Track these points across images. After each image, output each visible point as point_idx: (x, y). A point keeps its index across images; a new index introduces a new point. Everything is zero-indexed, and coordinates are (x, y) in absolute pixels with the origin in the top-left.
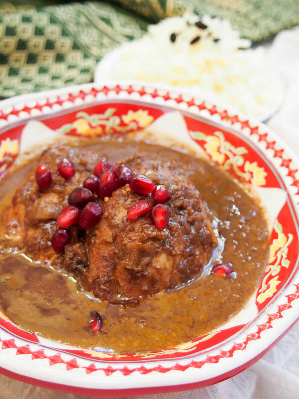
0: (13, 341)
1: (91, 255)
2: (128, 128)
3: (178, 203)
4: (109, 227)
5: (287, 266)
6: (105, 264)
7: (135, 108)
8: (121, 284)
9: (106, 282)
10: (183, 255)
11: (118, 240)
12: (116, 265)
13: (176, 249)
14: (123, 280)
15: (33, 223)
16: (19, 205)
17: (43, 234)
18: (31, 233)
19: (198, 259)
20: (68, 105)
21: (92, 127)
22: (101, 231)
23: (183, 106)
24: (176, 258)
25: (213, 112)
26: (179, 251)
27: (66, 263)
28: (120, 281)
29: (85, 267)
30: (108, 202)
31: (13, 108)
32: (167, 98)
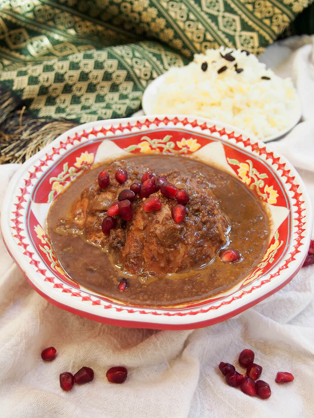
0: (62, 285)
1: (128, 238)
2: (181, 151)
3: (196, 207)
4: (143, 219)
5: (271, 262)
6: (136, 244)
7: (188, 136)
8: (145, 261)
9: (134, 258)
10: (194, 245)
11: (147, 228)
12: (144, 247)
13: (189, 240)
14: (147, 258)
15: (92, 212)
16: (85, 199)
17: (97, 220)
18: (90, 219)
19: (206, 249)
20: (135, 130)
21: (152, 149)
22: (136, 221)
23: (225, 138)
24: (188, 247)
25: (246, 144)
26: (191, 242)
27: (110, 242)
28: (145, 258)
29: (122, 246)
30: (144, 201)
31: (93, 129)
32: (213, 130)
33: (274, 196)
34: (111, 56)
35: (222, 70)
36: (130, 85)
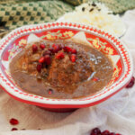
2: (65, 37)
7: (68, 30)
8: (59, 81)
11: (59, 66)
15: (31, 63)
17: (34, 66)
18: (30, 66)
20: (44, 29)
21: (52, 37)
23: (85, 29)
24: (79, 73)
25: (95, 31)
27: (41, 74)
29: (47, 76)
32: (79, 27)
33: (111, 51)
34: (40, 6)
35: (92, 10)
36: (49, 18)
